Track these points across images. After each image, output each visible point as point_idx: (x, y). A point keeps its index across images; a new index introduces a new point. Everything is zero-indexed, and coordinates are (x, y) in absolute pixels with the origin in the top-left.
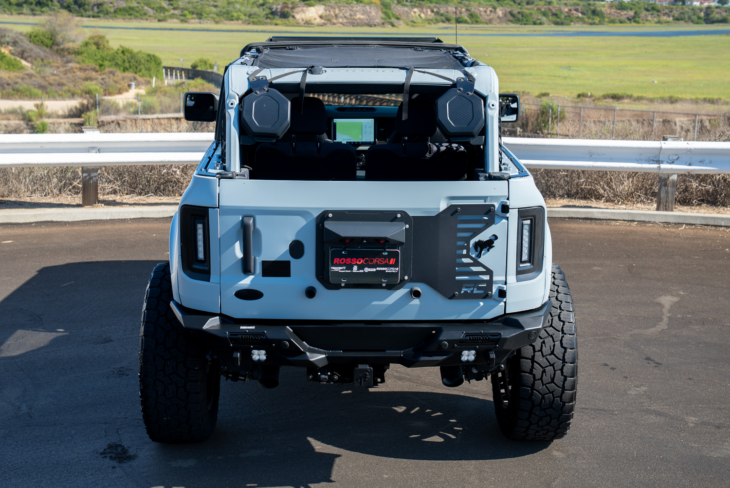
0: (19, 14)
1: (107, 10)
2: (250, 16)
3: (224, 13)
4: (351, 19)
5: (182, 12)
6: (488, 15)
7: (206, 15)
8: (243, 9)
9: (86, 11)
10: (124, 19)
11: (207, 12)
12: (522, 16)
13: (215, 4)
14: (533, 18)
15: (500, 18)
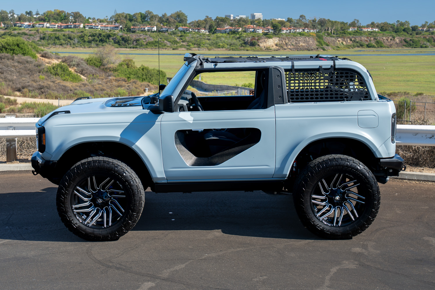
0: (89, 47)
1: (141, 43)
2: (230, 45)
3: (214, 44)
4: (296, 46)
5: (188, 43)
6: (389, 42)
7: (203, 45)
8: (226, 41)
9: (129, 44)
10: (152, 49)
11: (204, 43)
12: (413, 42)
13: (209, 38)
14: (420, 44)
15: (397, 44)
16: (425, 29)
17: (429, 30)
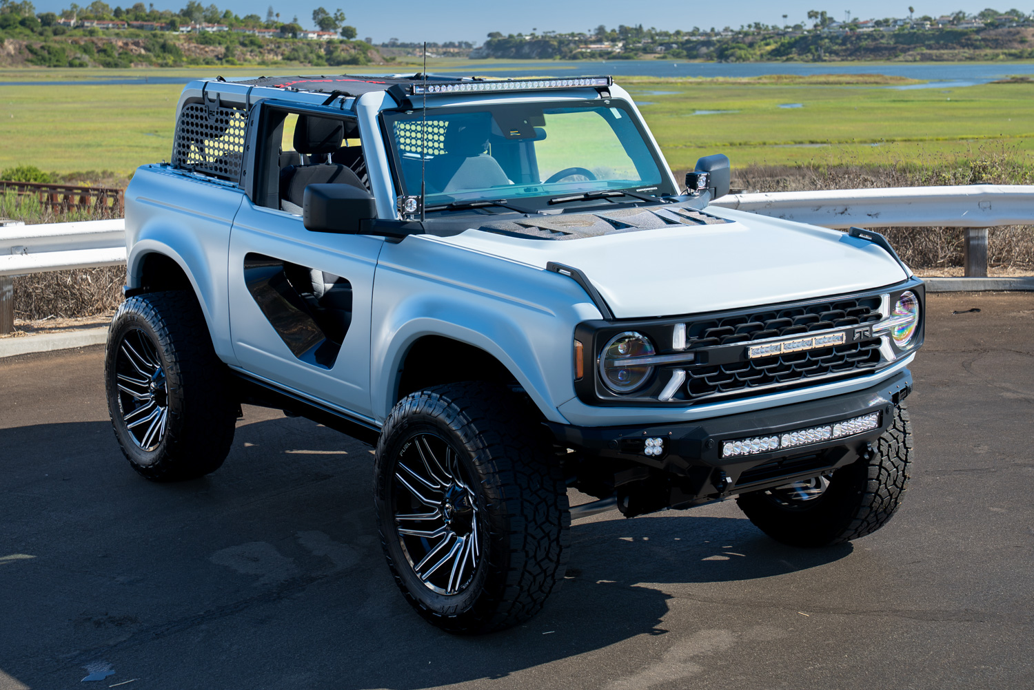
12: (49, 53)
14: (67, 56)
15: (12, 56)
16: (72, 22)
17: (82, 26)
